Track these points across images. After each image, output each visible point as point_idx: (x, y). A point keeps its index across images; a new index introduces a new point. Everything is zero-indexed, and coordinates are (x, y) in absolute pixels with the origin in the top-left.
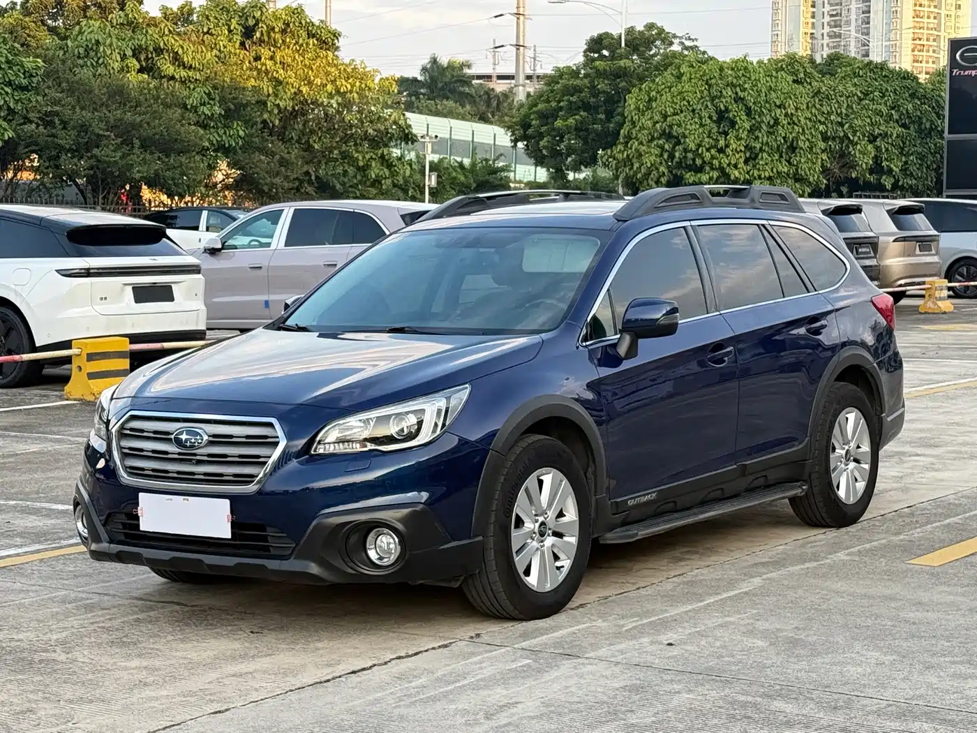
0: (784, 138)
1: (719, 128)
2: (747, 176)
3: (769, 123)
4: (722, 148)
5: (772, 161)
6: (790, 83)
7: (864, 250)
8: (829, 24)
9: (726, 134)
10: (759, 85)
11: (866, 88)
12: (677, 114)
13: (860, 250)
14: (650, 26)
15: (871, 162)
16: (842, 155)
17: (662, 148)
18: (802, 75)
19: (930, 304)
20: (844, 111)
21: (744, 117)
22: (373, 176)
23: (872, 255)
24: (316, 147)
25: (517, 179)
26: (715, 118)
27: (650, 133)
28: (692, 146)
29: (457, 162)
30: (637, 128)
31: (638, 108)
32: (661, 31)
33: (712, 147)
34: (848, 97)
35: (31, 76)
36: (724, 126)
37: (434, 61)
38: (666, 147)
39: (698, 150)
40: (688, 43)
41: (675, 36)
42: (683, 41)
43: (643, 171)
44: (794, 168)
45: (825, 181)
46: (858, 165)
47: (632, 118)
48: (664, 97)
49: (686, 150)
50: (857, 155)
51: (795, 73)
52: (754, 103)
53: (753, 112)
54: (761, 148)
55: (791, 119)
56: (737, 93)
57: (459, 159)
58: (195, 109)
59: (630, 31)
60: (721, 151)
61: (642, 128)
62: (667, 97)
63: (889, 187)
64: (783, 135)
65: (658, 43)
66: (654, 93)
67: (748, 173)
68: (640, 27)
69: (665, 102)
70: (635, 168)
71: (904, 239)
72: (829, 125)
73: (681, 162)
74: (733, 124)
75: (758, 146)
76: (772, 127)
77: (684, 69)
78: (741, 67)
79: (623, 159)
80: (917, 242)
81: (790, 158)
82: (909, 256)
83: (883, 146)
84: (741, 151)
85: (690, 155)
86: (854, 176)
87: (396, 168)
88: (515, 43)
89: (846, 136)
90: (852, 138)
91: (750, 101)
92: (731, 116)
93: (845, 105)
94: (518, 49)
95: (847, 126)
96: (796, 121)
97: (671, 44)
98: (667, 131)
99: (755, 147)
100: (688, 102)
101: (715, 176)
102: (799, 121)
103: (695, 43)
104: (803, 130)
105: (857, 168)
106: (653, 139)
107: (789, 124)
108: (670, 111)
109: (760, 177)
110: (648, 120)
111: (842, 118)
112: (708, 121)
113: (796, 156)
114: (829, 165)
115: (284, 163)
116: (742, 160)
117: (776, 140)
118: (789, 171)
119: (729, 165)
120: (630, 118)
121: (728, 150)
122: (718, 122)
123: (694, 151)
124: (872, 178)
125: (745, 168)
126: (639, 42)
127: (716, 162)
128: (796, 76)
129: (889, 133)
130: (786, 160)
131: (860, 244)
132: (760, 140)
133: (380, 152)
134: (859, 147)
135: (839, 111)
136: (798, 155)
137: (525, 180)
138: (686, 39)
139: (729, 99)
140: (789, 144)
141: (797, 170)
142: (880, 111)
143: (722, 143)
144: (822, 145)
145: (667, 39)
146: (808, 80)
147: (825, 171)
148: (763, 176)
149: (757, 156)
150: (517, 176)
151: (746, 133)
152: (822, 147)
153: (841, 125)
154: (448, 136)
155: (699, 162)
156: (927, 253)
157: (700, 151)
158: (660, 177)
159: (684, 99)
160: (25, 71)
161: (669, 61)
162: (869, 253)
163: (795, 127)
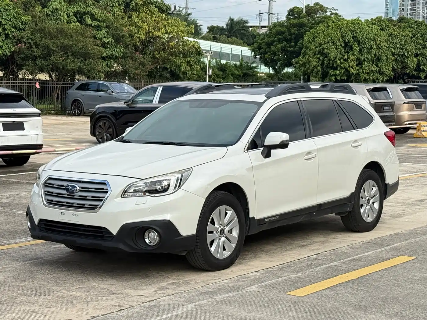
0: (375, 55)
1: (345, 50)
2: (357, 72)
3: (368, 48)
4: (346, 59)
5: (369, 65)
6: (378, 30)
7: (387, 108)
8: (410, 4)
9: (348, 53)
10: (364, 31)
11: (414, 33)
12: (326, 44)
13: (385, 108)
14: (317, 4)
15: (415, 66)
16: (402, 63)
17: (319, 59)
18: (384, 26)
19: (419, 133)
20: (403, 43)
21: (356, 45)
22: (183, 70)
23: (391, 110)
24: (157, 57)
25: (261, 72)
26: (343, 46)
27: (314, 52)
28: (332, 58)
29: (234, 64)
30: (308, 50)
31: (309, 41)
32: (321, 6)
33: (341, 58)
34: (405, 37)
35: (26, 24)
36: (347, 49)
37: (232, 20)
38: (321, 58)
39: (335, 60)
40: (333, 12)
41: (327, 8)
42: (332, 10)
43: (310, 68)
44: (379, 68)
45: (393, 74)
46: (409, 67)
47: (306, 45)
48: (320, 36)
49: (330, 60)
50: (409, 63)
51: (381, 26)
52: (361, 39)
53: (361, 43)
54: (364, 59)
55: (378, 46)
56: (353, 34)
57: (235, 63)
58: (100, 39)
59: (307, 6)
60: (345, 60)
61: (310, 50)
62: (321, 35)
63: (423, 77)
64: (374, 53)
65: (320, 11)
66: (316, 34)
67: (358, 70)
68: (312, 5)
69: (320, 39)
70: (307, 67)
71: (408, 103)
72: (396, 49)
73: (328, 65)
74: (351, 48)
75: (363, 58)
76: (369, 50)
77: (330, 23)
78: (356, 23)
79: (302, 64)
80: (415, 104)
81: (378, 64)
82: (410, 111)
83: (421, 59)
84: (355, 60)
85: (331, 62)
86: (407, 72)
87: (193, 67)
88: (268, 12)
89: (404, 54)
90: (406, 55)
91: (360, 37)
92: (350, 44)
93: (404, 41)
94: (269, 15)
95: (405, 49)
96: (381, 47)
97: (326, 12)
98: (321, 51)
99: (361, 59)
100: (331, 38)
101: (342, 72)
102: (382, 47)
103: (336, 12)
104: (384, 51)
105: (409, 68)
106: (315, 55)
107: (377, 48)
108: (323, 42)
109: (363, 72)
110: (313, 46)
111: (402, 46)
112: (340, 47)
113: (380, 63)
114: (396, 67)
115: (142, 64)
116: (355, 65)
117: (371, 56)
118: (377, 70)
119: (349, 66)
120: (305, 45)
121: (349, 60)
122: (345, 47)
123: (333, 60)
124: (415, 73)
125: (356, 68)
126: (311, 11)
127: (342, 65)
128: (382, 27)
129: (424, 53)
130: (375, 65)
131: (385, 105)
132: (364, 56)
133: (186, 59)
134: (409, 59)
135: (401, 43)
136: (381, 62)
137: (265, 72)
138: (333, 10)
139: (350, 37)
140: (377, 57)
141: (380, 69)
142: (420, 43)
143: (346, 57)
144: (392, 58)
145: (324, 9)
146: (387, 29)
147: (394, 70)
148: (365, 72)
149: (362, 62)
150: (261, 70)
151: (357, 52)
152: (392, 59)
153: (402, 49)
154: (230, 52)
155: (335, 65)
156: (420, 109)
157: (336, 61)
158: (318, 72)
159: (329, 37)
160: (22, 22)
161: (324, 20)
162: (390, 109)
163: (380, 50)
